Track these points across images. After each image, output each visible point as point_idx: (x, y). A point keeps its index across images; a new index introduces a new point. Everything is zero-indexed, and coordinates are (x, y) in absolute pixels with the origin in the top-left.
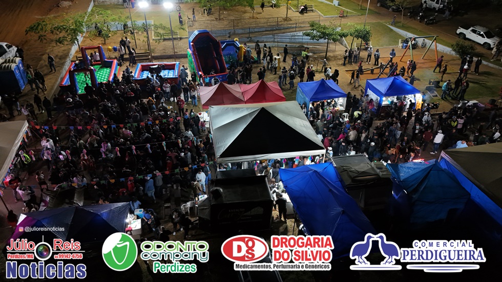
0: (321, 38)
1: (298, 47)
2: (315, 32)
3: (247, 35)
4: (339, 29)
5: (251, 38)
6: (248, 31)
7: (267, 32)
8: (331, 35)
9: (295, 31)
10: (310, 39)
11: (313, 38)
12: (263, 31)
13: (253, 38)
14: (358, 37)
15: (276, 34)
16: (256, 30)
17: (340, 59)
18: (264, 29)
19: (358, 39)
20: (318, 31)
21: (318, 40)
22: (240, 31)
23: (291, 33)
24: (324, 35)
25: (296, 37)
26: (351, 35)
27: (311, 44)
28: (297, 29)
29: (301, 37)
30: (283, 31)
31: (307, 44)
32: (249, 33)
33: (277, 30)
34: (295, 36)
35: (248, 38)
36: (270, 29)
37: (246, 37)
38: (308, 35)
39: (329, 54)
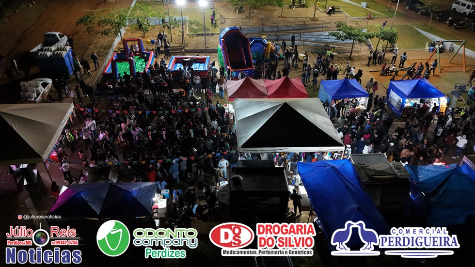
0: (347, 38)
1: (324, 46)
2: (341, 32)
3: (275, 34)
4: (365, 31)
5: (278, 36)
6: (275, 29)
7: (294, 31)
8: (357, 36)
9: (322, 31)
10: (336, 39)
11: (339, 38)
12: (290, 30)
13: (280, 36)
14: (384, 39)
15: (303, 33)
16: (284, 29)
17: (364, 60)
18: (291, 28)
19: (384, 41)
20: (344, 32)
21: (344, 40)
22: (269, 29)
23: (318, 33)
24: (350, 36)
25: (322, 37)
26: (377, 37)
27: (337, 44)
28: (323, 29)
29: (327, 37)
30: (310, 30)
31: (333, 43)
32: (277, 31)
33: (304, 29)
34: (321, 35)
35: (275, 36)
36: (297, 28)
37: (273, 35)
38: (334, 35)
39: (353, 54)
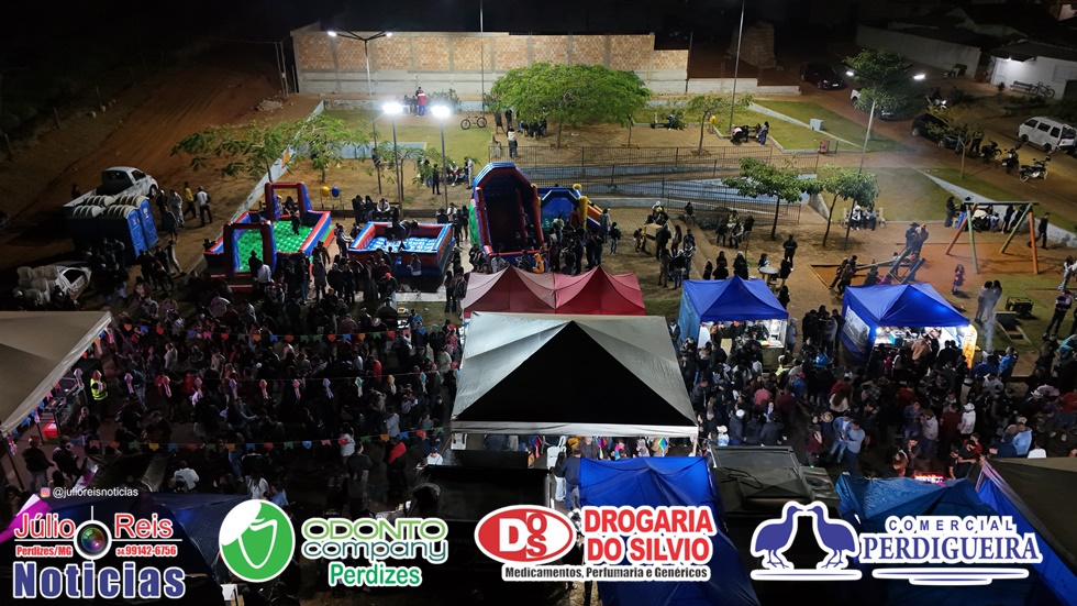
0: (762, 192)
1: (716, 210)
2: (750, 180)
3: (609, 181)
5: (615, 186)
6: (609, 171)
7: (651, 177)
8: (783, 187)
9: (713, 178)
10: (738, 195)
11: (745, 191)
12: (644, 174)
13: (619, 187)
14: (845, 195)
15: (671, 180)
16: (629, 171)
17: (804, 241)
18: (646, 170)
20: (756, 179)
22: (596, 172)
23: (704, 181)
24: (769, 188)
25: (714, 190)
26: (829, 190)
27: (742, 205)
28: (717, 173)
29: (724, 190)
30: (687, 175)
31: (734, 204)
32: (613, 177)
37: (605, 184)
38: (733, 185)
